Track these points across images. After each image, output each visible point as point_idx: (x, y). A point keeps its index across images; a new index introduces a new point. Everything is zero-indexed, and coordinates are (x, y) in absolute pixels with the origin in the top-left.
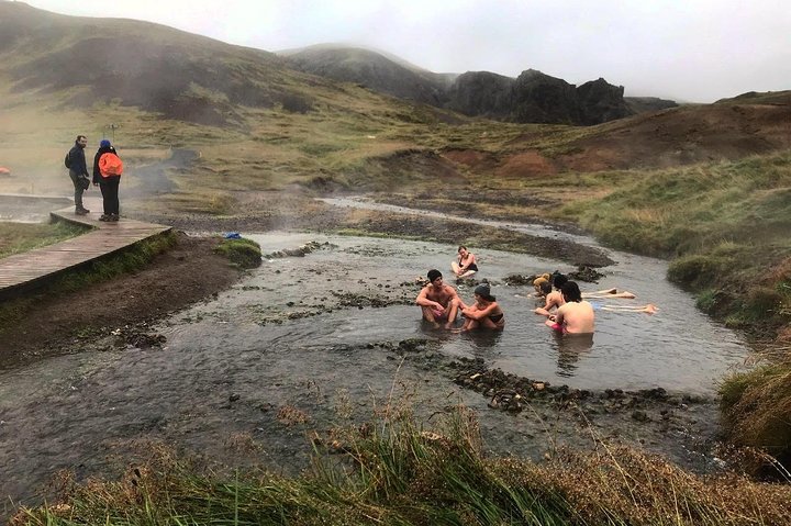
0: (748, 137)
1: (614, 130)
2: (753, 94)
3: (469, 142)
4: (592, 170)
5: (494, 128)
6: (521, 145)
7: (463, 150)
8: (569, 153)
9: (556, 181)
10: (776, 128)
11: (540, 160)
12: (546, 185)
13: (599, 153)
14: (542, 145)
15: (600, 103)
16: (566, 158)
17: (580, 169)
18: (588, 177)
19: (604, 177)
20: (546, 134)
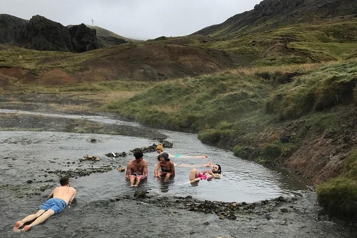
0: (174, 62)
1: (104, 57)
2: (163, 38)
3: (11, 62)
4: (97, 81)
5: (25, 53)
6: (47, 65)
7: (10, 67)
8: (81, 70)
9: (77, 87)
10: (186, 58)
11: (65, 74)
12: (73, 90)
13: (99, 70)
14: (62, 65)
15: (83, 39)
16: (80, 73)
17: (90, 80)
18: (96, 85)
19: (105, 85)
20: (62, 58)
